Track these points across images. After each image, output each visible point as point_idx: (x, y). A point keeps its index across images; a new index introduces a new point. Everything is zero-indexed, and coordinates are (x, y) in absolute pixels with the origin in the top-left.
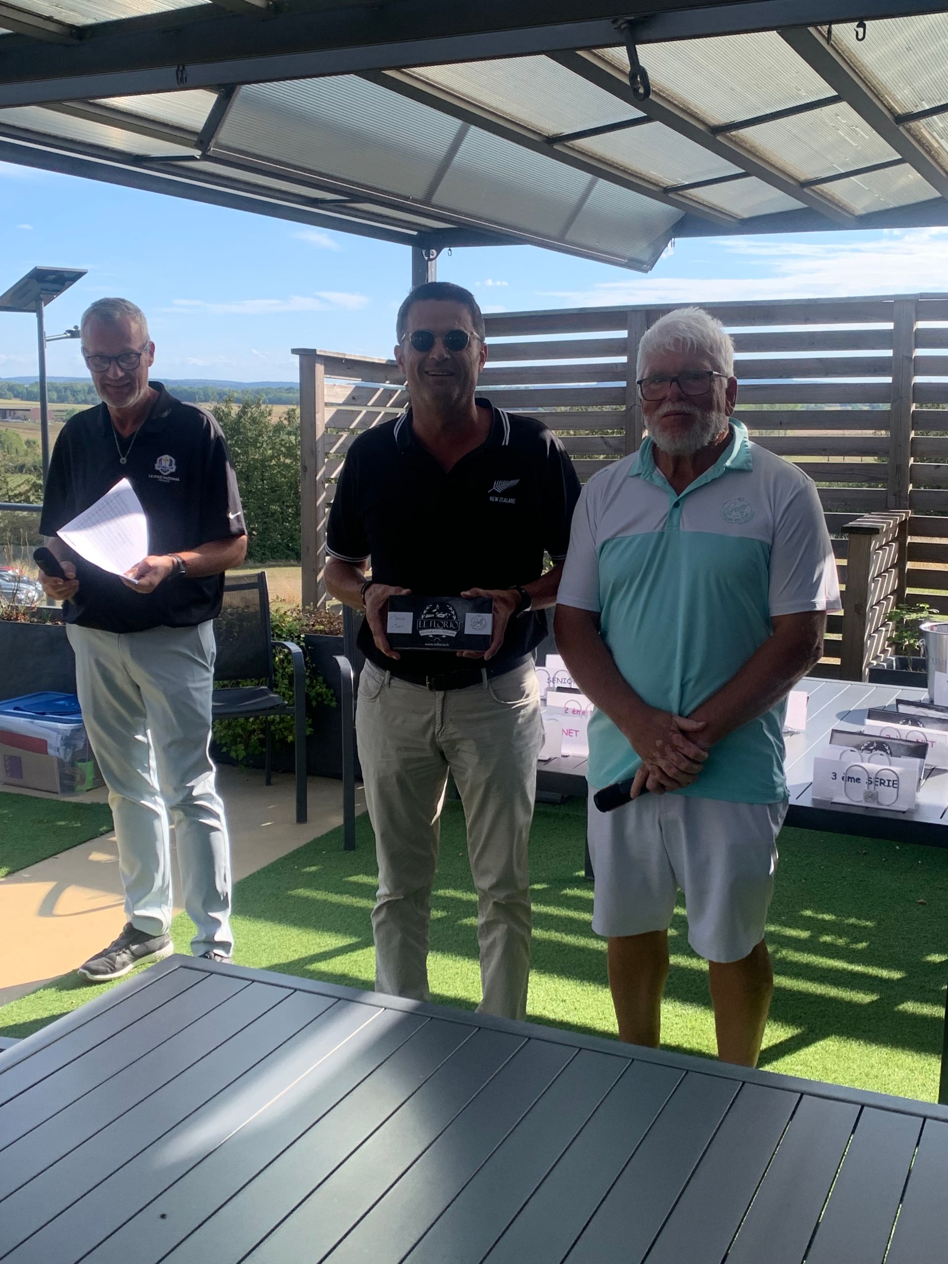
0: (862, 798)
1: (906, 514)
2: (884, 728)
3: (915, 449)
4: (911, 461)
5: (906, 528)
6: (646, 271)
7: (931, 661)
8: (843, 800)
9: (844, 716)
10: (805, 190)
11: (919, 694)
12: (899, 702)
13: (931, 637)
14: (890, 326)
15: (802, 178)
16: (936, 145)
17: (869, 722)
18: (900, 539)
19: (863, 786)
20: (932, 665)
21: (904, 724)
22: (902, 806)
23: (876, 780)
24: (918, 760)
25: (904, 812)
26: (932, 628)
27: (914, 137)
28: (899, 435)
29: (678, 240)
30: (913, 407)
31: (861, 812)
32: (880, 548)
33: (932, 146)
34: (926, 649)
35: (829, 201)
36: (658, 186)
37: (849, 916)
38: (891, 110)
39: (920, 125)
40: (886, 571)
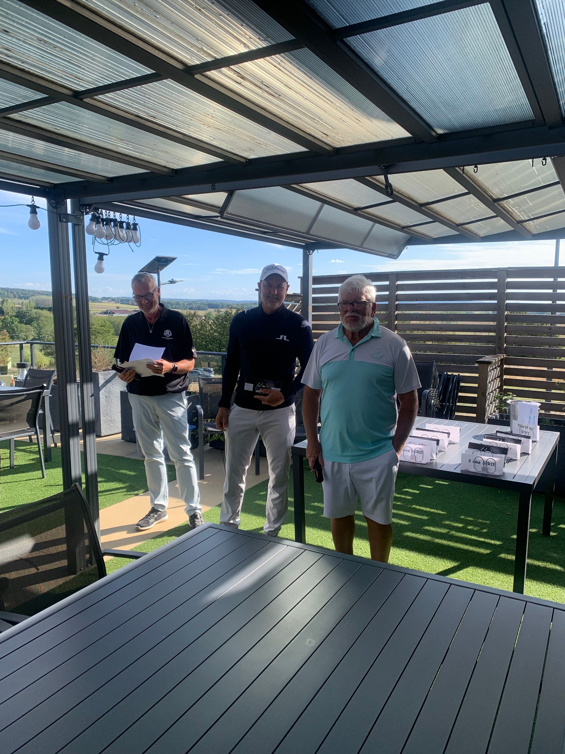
0: (481, 470)
1: (503, 356)
2: (491, 442)
3: (507, 329)
4: (505, 335)
5: (503, 362)
6: (396, 259)
7: (511, 415)
8: (474, 470)
9: (475, 437)
10: (459, 227)
11: (507, 429)
12: (497, 432)
13: (511, 406)
14: (496, 280)
15: (458, 223)
16: (511, 210)
17: (485, 440)
18: (501, 366)
19: (482, 465)
20: (512, 418)
21: (499, 440)
22: (497, 473)
23: (486, 463)
24: (504, 455)
25: (498, 476)
26: (511, 402)
27: (502, 207)
28: (500, 324)
29: (408, 246)
30: (506, 313)
31: (480, 475)
32: (492, 370)
33: (509, 210)
34: (509, 411)
35: (469, 231)
36: (399, 226)
37: (478, 518)
38: (491, 197)
39: (504, 203)
40: (495, 379)
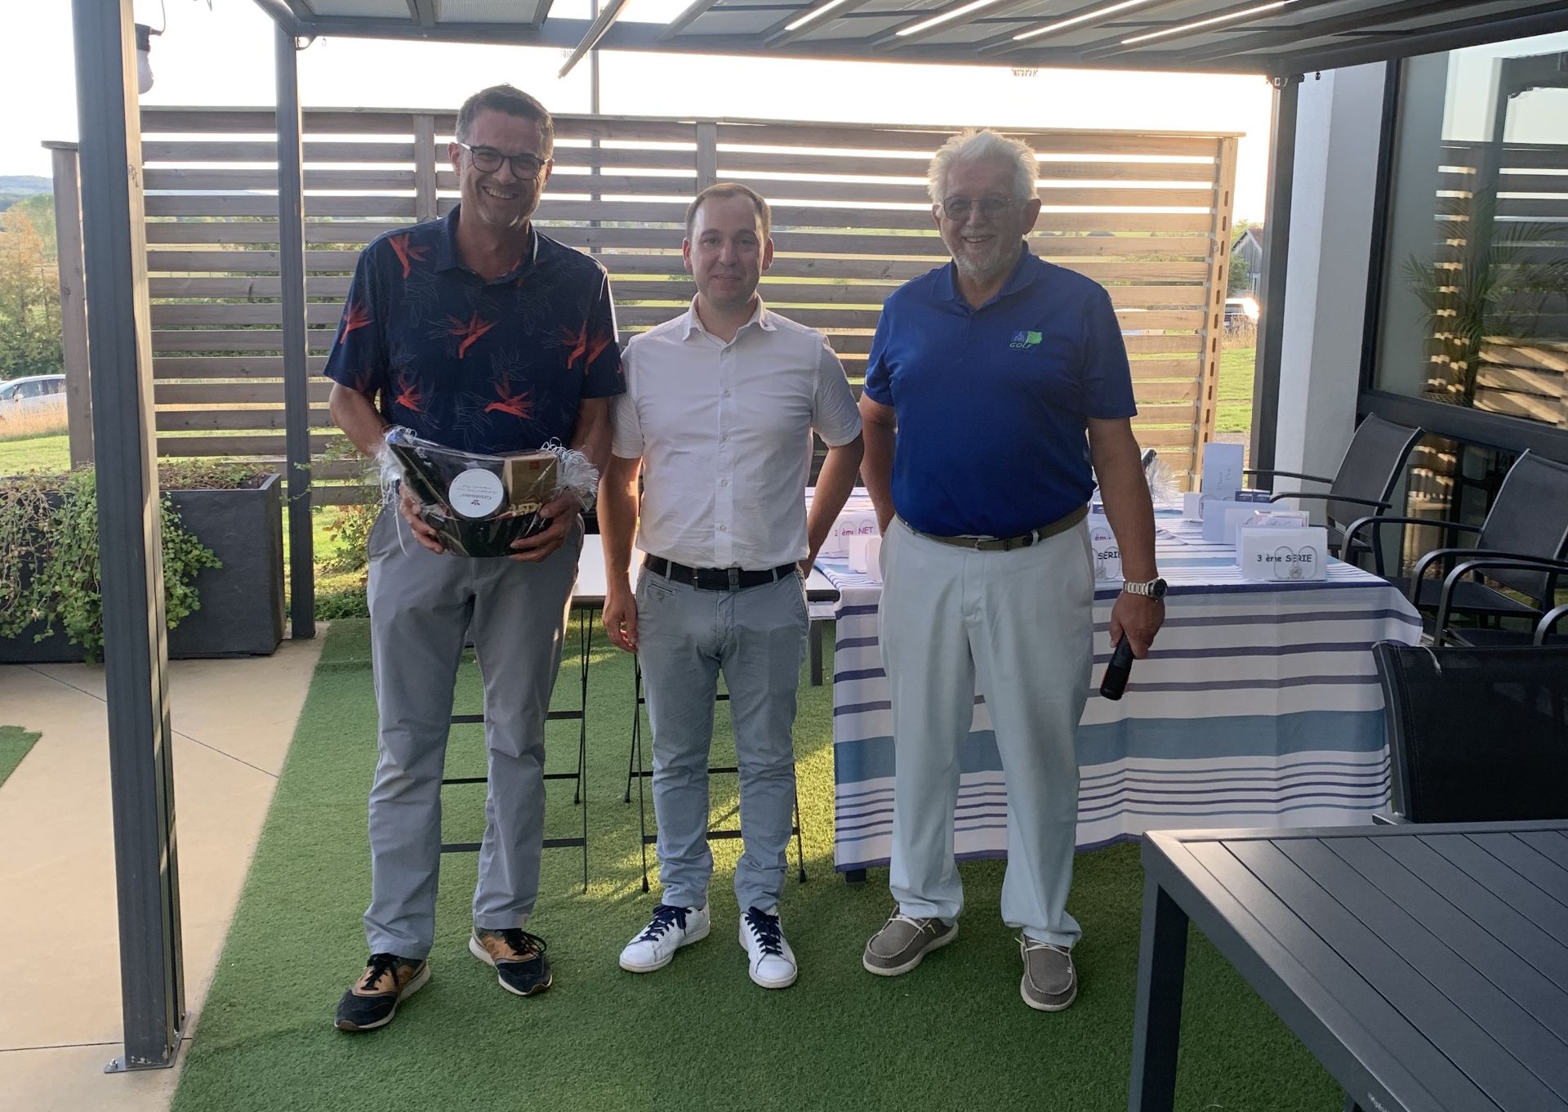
14: (694, 147)
